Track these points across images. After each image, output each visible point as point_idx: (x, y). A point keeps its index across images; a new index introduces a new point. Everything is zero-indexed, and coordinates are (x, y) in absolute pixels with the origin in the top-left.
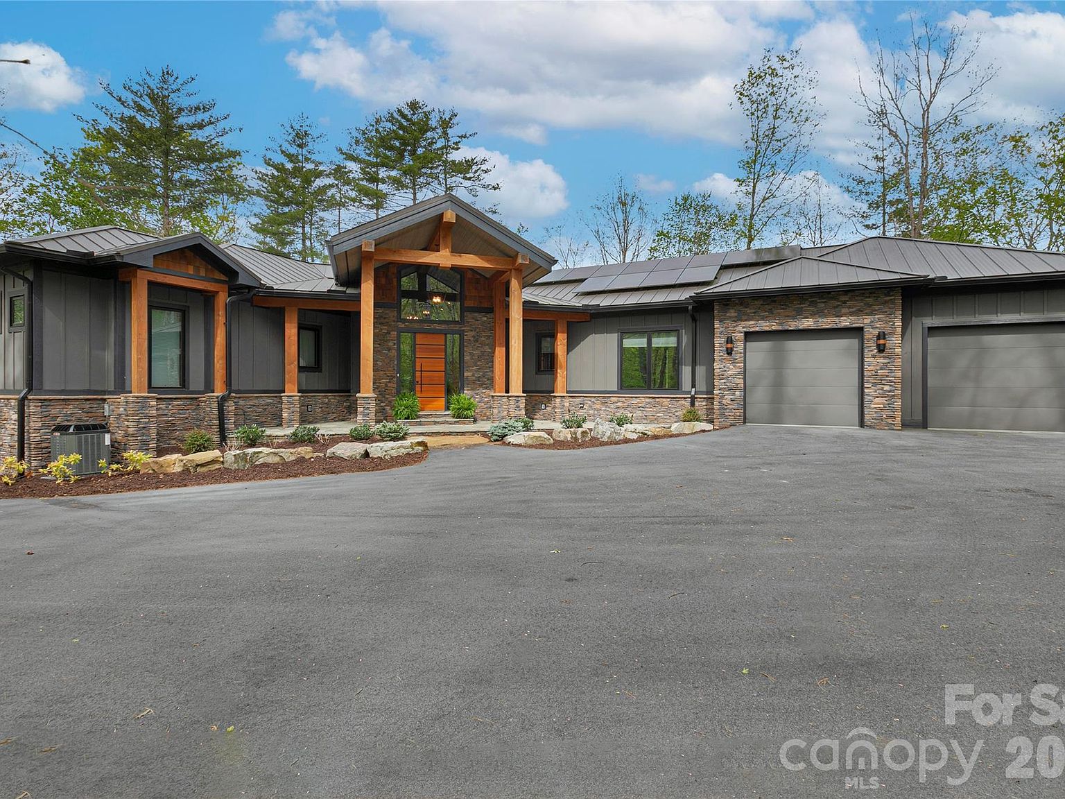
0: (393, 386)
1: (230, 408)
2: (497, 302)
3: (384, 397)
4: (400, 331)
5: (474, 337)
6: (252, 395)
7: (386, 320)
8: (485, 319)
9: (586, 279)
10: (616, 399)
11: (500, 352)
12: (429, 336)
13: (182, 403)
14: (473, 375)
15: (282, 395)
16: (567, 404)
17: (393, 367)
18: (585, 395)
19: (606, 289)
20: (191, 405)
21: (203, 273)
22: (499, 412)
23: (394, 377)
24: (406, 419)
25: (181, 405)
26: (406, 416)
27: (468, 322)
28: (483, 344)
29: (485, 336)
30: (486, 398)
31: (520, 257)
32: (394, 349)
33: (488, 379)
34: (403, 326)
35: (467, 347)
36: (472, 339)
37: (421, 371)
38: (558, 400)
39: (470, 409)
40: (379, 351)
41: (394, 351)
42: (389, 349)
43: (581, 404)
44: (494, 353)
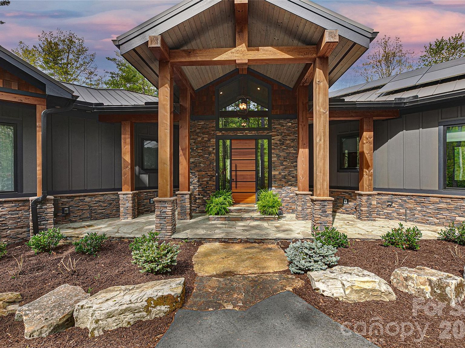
0: (212, 183)
1: (49, 210)
2: (301, 105)
3: (206, 192)
4: (218, 138)
5: (280, 140)
6: (97, 193)
7: (207, 130)
8: (290, 124)
9: (384, 85)
10: (437, 200)
11: (304, 153)
12: (242, 141)
13: (13, 205)
14: (280, 174)
15: (119, 193)
16: (374, 203)
17: (213, 168)
18: (393, 193)
19: (417, 84)
20: (23, 206)
21: (15, 87)
22: (303, 209)
23: (214, 176)
24: (216, 214)
25: (12, 207)
26: (216, 212)
27: (275, 128)
28: (289, 146)
29: (290, 140)
30: (291, 193)
31: (326, 34)
32: (213, 153)
33: (293, 177)
34: (220, 134)
35: (274, 149)
36: (278, 142)
37: (236, 171)
38: (364, 198)
39: (274, 207)
40: (201, 156)
41: (213, 155)
42: (210, 153)
43: (388, 202)
44: (297, 153)
